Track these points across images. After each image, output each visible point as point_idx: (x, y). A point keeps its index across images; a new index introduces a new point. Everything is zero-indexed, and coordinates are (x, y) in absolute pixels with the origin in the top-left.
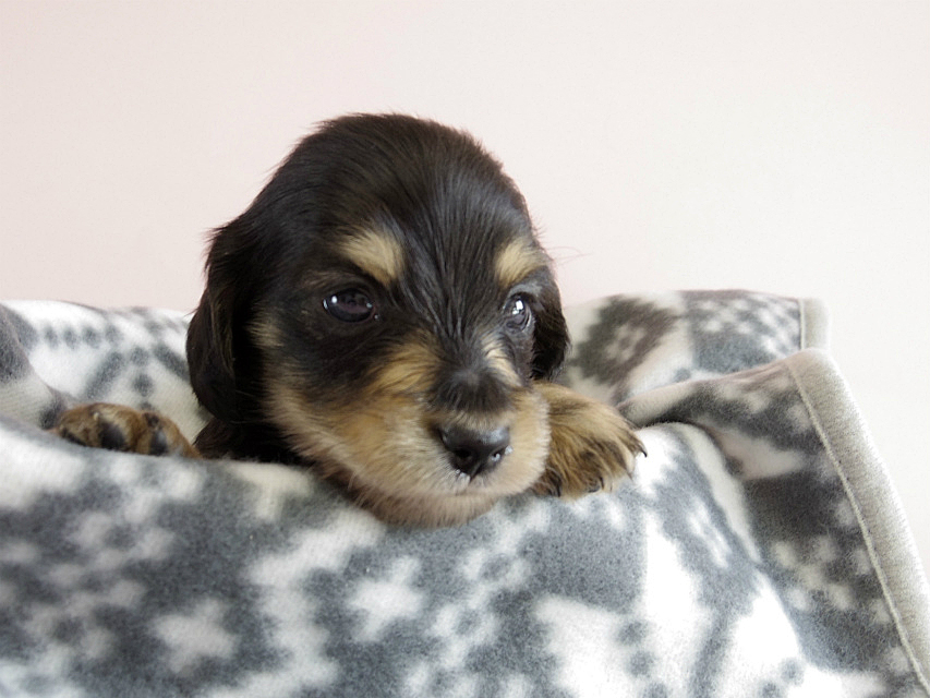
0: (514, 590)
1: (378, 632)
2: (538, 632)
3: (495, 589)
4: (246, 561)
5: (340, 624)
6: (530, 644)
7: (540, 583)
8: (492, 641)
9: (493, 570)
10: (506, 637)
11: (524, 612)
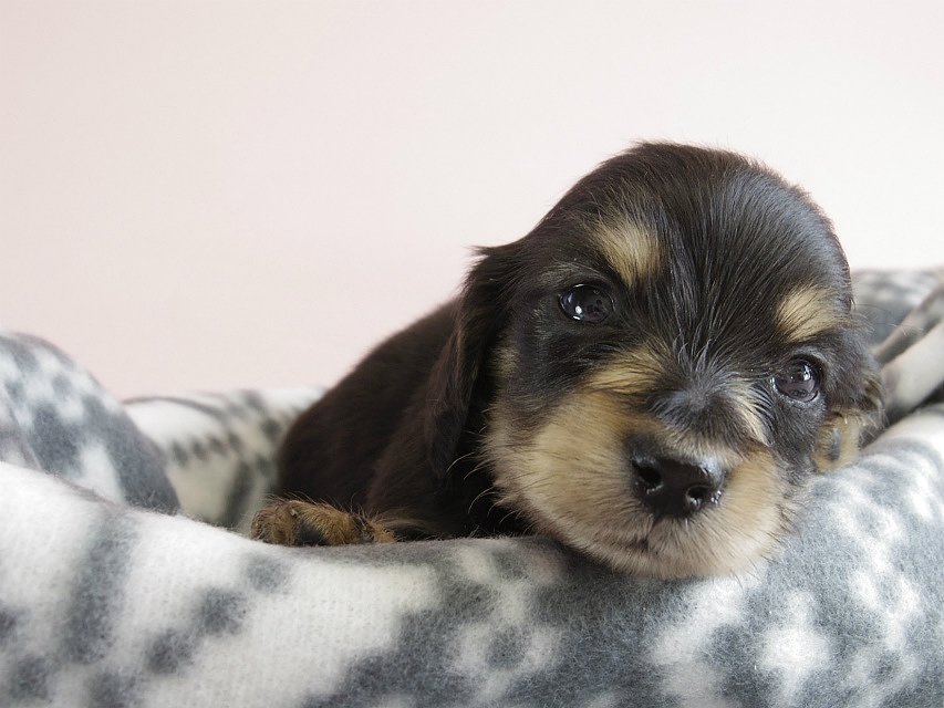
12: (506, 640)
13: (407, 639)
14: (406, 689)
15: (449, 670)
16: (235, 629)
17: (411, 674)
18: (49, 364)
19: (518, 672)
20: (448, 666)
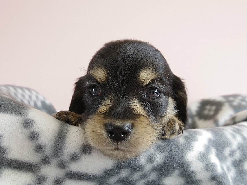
0: (238, 159)
3: (233, 159)
4: (184, 155)
6: (244, 176)
7: (244, 157)
8: (235, 175)
9: (232, 154)
10: (238, 174)
11: (242, 166)
12: (151, 156)
18: (34, 93)
19: (154, 164)
20: (138, 163)
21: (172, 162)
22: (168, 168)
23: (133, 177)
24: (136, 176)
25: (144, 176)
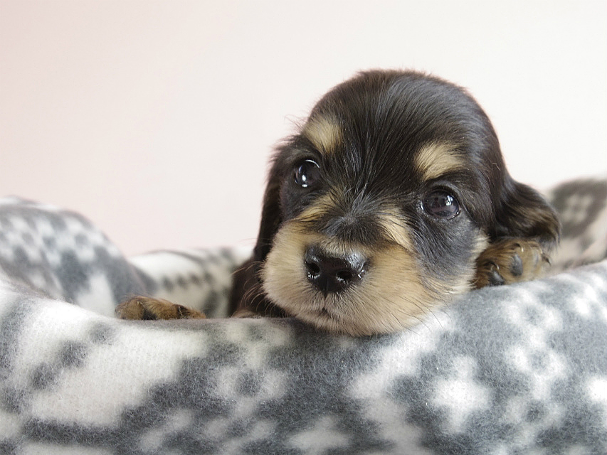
1: (462, 425)
2: (596, 411)
5: (429, 421)
12: (247, 378)
13: (182, 374)
14: (183, 405)
15: (211, 395)
16: (79, 364)
17: (185, 396)
19: (257, 398)
21: (307, 397)
22: (297, 412)
23: (205, 432)
24: (214, 429)
25: (236, 431)
